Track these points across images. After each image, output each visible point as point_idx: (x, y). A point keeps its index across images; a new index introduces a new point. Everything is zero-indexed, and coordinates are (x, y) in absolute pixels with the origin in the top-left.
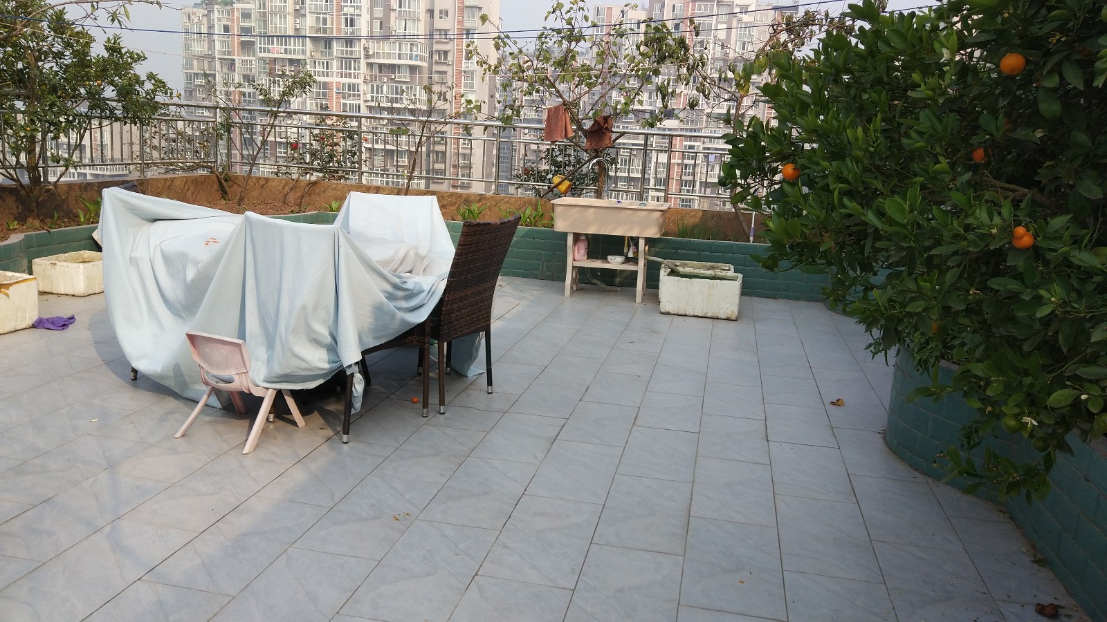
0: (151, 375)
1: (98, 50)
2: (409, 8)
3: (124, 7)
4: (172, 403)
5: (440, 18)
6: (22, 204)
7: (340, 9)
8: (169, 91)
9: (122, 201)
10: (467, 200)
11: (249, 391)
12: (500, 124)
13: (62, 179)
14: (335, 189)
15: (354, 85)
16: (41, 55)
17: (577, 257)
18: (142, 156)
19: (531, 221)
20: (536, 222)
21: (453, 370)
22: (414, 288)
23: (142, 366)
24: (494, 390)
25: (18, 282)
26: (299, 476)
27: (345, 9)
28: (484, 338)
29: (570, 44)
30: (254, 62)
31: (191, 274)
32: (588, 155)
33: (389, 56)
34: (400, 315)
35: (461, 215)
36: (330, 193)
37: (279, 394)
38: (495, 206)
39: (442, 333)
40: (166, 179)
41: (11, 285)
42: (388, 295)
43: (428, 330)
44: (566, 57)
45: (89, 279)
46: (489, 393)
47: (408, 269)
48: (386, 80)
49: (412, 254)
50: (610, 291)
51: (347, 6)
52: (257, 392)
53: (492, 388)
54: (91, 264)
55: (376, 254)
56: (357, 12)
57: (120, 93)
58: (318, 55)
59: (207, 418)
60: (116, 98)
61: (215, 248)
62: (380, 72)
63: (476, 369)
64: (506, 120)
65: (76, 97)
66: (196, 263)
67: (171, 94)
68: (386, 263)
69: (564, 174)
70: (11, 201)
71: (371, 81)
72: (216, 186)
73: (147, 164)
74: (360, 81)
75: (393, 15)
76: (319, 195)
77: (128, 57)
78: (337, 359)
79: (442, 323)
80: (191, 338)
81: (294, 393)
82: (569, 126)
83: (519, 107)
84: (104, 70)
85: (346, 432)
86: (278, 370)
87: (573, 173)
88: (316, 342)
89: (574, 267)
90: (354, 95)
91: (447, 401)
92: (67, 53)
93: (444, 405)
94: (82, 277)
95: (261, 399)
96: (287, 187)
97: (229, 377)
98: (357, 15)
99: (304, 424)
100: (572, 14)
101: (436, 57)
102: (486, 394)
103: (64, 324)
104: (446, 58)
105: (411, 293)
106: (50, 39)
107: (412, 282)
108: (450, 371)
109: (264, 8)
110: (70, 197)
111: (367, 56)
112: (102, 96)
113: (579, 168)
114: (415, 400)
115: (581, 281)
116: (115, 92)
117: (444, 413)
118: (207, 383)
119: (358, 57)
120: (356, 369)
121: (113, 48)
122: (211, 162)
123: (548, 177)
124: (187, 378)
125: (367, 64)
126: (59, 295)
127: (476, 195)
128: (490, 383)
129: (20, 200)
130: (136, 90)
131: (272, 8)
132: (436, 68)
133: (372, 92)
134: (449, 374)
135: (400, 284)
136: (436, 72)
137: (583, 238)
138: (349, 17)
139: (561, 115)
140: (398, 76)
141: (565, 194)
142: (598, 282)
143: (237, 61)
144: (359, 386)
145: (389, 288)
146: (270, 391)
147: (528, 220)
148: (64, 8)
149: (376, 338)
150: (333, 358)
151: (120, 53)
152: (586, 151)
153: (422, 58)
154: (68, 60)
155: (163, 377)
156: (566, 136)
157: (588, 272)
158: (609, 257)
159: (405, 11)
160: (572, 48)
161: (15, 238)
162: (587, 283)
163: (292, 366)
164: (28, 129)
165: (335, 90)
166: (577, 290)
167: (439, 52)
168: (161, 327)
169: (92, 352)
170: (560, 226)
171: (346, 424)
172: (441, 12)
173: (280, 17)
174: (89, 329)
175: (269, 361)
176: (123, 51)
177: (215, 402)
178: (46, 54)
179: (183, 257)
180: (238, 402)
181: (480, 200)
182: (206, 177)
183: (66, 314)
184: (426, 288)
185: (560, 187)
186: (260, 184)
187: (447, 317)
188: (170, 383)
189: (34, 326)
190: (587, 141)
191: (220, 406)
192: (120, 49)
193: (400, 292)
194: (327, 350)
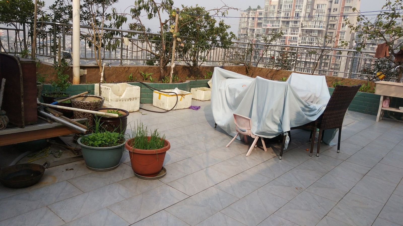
0: (220, 126)
1: (217, 25)
2: (321, 8)
3: (227, 11)
4: (225, 136)
5: (333, 11)
6: (190, 72)
7: (294, 10)
8: (236, 38)
9: (219, 71)
10: (337, 80)
11: (250, 135)
12: (355, 50)
13: (202, 65)
14: (285, 73)
15: (295, 37)
16: (201, 27)
17: (384, 106)
18: (224, 59)
19: (364, 90)
20: (366, 90)
21: (323, 142)
22: (313, 108)
23: (218, 123)
24: (340, 152)
25: (187, 94)
26: (263, 166)
27: (296, 10)
28: (339, 130)
29: (393, 18)
30: (261, 30)
31: (237, 96)
32: (395, 64)
33: (310, 26)
34: (306, 117)
35: (333, 85)
36: (283, 74)
37: (260, 138)
38: (349, 83)
39: (321, 126)
40: (230, 67)
41: (185, 95)
42: (302, 109)
43: (316, 124)
44: (390, 24)
45: (205, 96)
46: (337, 152)
47: (311, 101)
48: (308, 35)
49: (313, 96)
50: (398, 122)
51: (297, 9)
52: (253, 137)
53: (339, 151)
54: (207, 91)
55: (300, 95)
56: (301, 11)
57: (221, 39)
58: (283, 27)
59: (236, 143)
60: (220, 40)
61: (245, 88)
62: (306, 33)
63: (333, 142)
64: (359, 49)
65: (209, 40)
66: (239, 92)
67: (236, 39)
68: (303, 98)
69: (382, 72)
70: (187, 70)
71: (302, 36)
72: (245, 70)
73: (225, 62)
74: (298, 36)
75: (314, 11)
76: (279, 75)
77: (225, 27)
78: (282, 130)
79: (322, 122)
80: (235, 115)
81: (265, 139)
82: (387, 52)
83: (365, 44)
84: (218, 31)
85: (281, 155)
86: (261, 130)
87: (386, 72)
88: (275, 122)
89: (382, 110)
90: (295, 41)
91: (320, 152)
92: (208, 26)
93: (319, 153)
94: (203, 95)
95: (254, 139)
96: (268, 72)
97: (244, 130)
98: (300, 12)
99: (267, 150)
100: (395, 6)
101: (329, 27)
102: (337, 153)
103: (197, 108)
104: (333, 27)
105: (311, 110)
106: (204, 22)
107: (312, 106)
108: (322, 142)
109: (267, 11)
110: (203, 71)
111: (302, 27)
112: (216, 39)
113: (390, 69)
114: (307, 150)
115: (384, 116)
116: (220, 38)
117: (318, 156)
118: (237, 131)
119: (298, 27)
120: (287, 134)
121: (221, 24)
122: (244, 62)
123: (374, 73)
124: (231, 129)
125: (302, 30)
126: (197, 100)
127: (340, 78)
128: (339, 148)
129: (190, 71)
130: (226, 37)
131: (269, 11)
132: (329, 31)
133: (302, 40)
134: (322, 143)
135: (308, 106)
136: (329, 32)
137: (388, 98)
138: (297, 13)
139: (384, 47)
140: (313, 34)
141: (382, 80)
142: (393, 117)
143: (255, 29)
144: (287, 140)
145: (303, 106)
146: (257, 137)
147: (363, 89)
148: (209, 12)
149: (296, 124)
150: (280, 129)
151: (223, 25)
152: (394, 62)
153: (324, 27)
154: (208, 28)
155: (224, 127)
156: (385, 56)
157: (388, 113)
158: (400, 108)
159: (319, 10)
160: (393, 20)
161: (187, 82)
162: (387, 117)
163: (265, 129)
164: (195, 49)
165: (288, 39)
166: (382, 120)
167: (331, 25)
168: (225, 112)
169: (204, 118)
170: (378, 92)
171: (281, 153)
172: (334, 9)
173: (272, 14)
174: (204, 111)
175: (258, 126)
176: (224, 25)
177: (239, 138)
178: (202, 26)
179: (235, 90)
180: (246, 139)
181: (342, 80)
182: (242, 67)
183: (198, 106)
184: (318, 108)
185: (379, 77)
186: (260, 70)
187: (324, 120)
188: (226, 130)
189: (189, 108)
190: (395, 59)
191: (240, 140)
192: (223, 24)
193: (307, 108)
194: (278, 126)
